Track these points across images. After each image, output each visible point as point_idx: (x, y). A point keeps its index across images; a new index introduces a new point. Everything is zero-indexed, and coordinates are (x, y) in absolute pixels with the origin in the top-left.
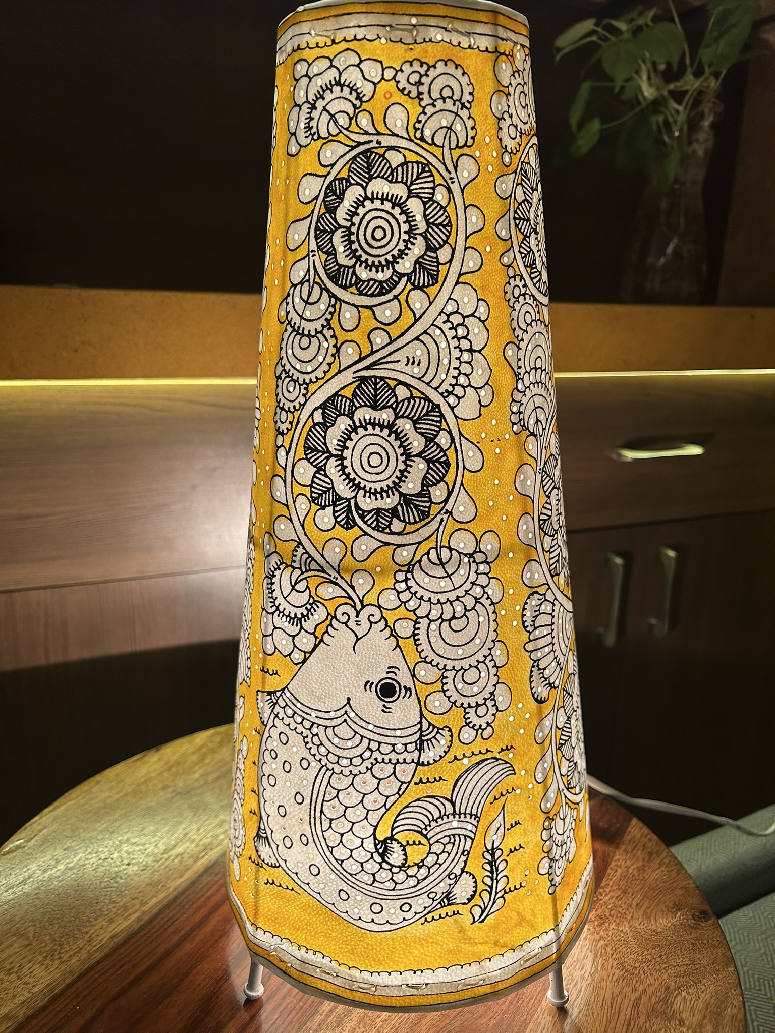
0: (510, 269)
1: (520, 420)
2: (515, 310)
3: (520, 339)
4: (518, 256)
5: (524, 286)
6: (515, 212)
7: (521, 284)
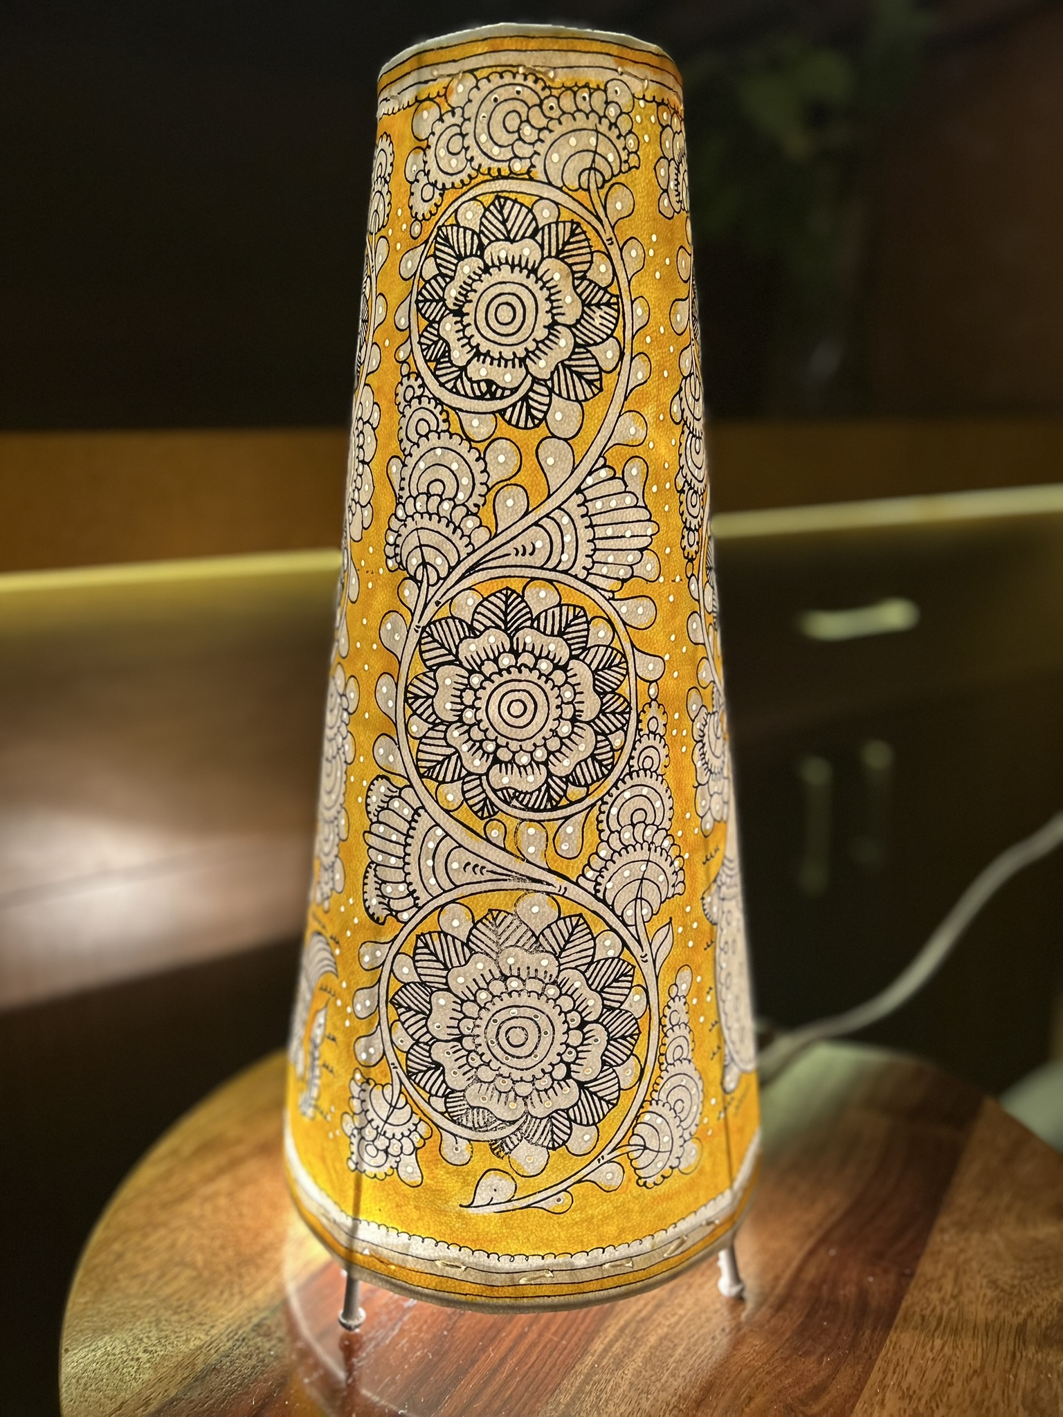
0: (405, 365)
1: (396, 555)
2: (404, 416)
3: (406, 453)
4: (417, 349)
5: (420, 387)
6: (419, 293)
7: (416, 384)
